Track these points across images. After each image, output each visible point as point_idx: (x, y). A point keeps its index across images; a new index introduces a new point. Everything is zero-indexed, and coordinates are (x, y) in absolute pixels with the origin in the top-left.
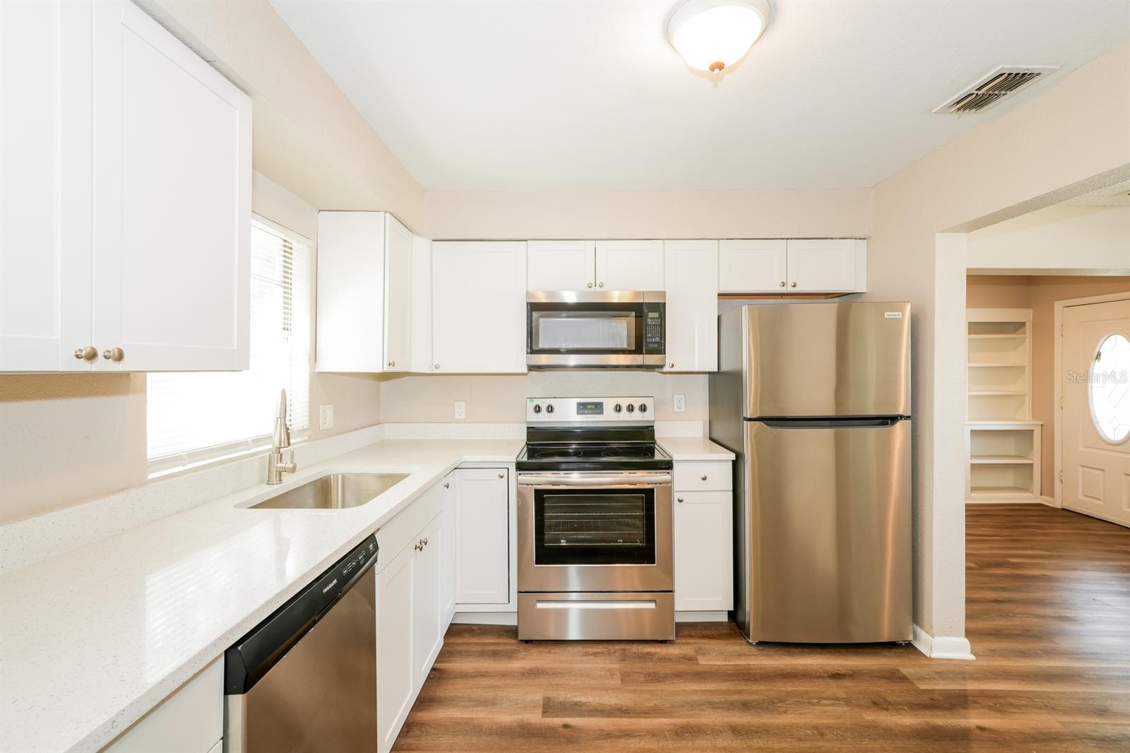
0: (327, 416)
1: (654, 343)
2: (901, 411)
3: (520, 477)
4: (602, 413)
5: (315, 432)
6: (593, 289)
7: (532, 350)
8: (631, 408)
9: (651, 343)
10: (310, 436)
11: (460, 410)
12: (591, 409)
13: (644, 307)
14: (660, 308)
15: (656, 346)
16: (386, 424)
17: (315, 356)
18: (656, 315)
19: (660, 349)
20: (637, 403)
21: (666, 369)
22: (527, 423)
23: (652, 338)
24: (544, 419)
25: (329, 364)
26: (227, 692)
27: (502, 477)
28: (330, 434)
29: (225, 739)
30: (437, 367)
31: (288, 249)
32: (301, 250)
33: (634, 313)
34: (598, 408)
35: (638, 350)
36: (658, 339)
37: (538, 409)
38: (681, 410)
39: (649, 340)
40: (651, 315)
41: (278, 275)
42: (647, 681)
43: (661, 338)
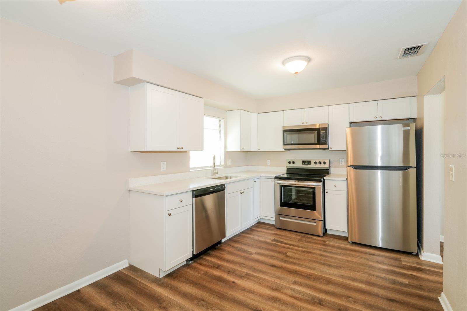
0: (230, 163)
1: (324, 141)
2: (411, 165)
3: (276, 181)
4: (310, 164)
5: (226, 166)
6: (304, 124)
7: (284, 144)
8: (320, 163)
9: (323, 141)
10: (225, 167)
11: (269, 162)
12: (307, 163)
13: (320, 129)
14: (326, 129)
15: (324, 142)
16: (249, 166)
17: (226, 147)
18: (324, 132)
19: (326, 143)
20: (322, 161)
21: (330, 149)
22: (286, 167)
23: (322, 139)
24: (292, 165)
25: (230, 149)
26: (193, 198)
27: (272, 181)
28: (230, 167)
29: (193, 204)
30: (259, 150)
31: (220, 121)
32: (223, 122)
33: (316, 131)
34: (309, 163)
35: (318, 143)
36: (325, 140)
37: (290, 162)
38: (342, 164)
39: (321, 140)
40: (322, 132)
41: (218, 128)
42: (305, 242)
43: (326, 139)
